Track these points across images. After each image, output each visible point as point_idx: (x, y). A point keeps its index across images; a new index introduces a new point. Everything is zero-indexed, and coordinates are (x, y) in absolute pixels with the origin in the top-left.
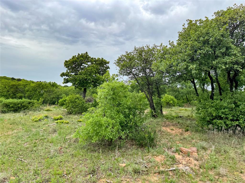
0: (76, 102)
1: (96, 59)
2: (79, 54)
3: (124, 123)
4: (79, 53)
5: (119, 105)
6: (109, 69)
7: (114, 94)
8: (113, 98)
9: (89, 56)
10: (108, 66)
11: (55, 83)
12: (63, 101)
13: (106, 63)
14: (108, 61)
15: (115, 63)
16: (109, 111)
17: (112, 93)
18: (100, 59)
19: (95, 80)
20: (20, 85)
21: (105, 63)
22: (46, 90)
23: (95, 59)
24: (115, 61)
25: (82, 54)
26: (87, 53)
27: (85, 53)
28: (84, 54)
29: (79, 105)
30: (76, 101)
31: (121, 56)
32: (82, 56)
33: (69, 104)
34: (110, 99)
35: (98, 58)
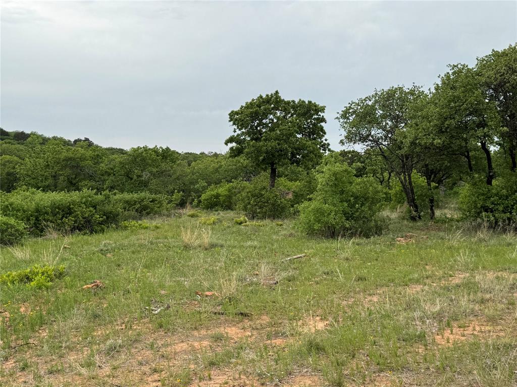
0: (262, 195)
1: (296, 102)
2: (261, 97)
3: (348, 213)
4: (262, 95)
5: (342, 192)
6: (326, 123)
7: (336, 180)
8: (335, 184)
9: (282, 98)
10: (323, 116)
11: (168, 148)
12: (212, 198)
13: (318, 109)
14: (321, 105)
15: (337, 118)
16: (331, 198)
17: (334, 178)
18: (304, 102)
19: (296, 150)
20: (85, 159)
21: (316, 110)
22: (155, 170)
23: (293, 102)
24: (338, 113)
25: (267, 95)
26: (277, 92)
27: (274, 92)
28: (272, 94)
29: (269, 201)
30: (263, 193)
31: (349, 103)
32: (267, 100)
33: (248, 200)
34: (332, 185)
35: (300, 100)
